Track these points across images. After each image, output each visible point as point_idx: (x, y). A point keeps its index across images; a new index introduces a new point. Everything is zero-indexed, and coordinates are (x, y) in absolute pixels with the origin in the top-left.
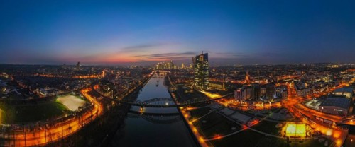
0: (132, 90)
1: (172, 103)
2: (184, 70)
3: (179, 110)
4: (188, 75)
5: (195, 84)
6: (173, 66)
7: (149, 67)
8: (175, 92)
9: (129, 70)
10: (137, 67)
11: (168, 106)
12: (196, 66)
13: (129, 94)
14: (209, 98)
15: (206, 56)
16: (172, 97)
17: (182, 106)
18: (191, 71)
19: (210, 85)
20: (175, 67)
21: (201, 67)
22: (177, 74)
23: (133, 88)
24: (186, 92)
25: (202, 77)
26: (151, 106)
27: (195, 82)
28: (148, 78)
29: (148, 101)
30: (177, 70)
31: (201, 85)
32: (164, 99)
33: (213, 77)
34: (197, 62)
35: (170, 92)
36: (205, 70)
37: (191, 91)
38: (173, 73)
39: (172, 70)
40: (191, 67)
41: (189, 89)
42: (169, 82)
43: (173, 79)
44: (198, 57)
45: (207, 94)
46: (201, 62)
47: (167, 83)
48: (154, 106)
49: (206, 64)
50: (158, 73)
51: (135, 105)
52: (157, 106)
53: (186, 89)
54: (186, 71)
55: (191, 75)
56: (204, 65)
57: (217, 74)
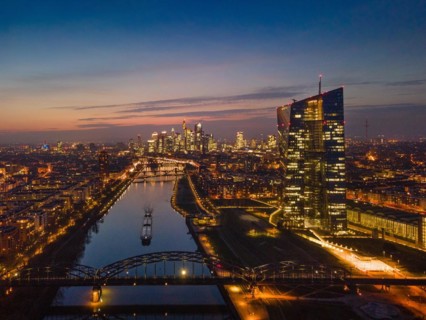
0: (62, 231)
1: (202, 269)
2: (243, 157)
3: (226, 295)
4: (260, 173)
5: (286, 209)
6: (205, 141)
7: (123, 147)
8: (211, 233)
9: (48, 158)
10: (80, 147)
11: (189, 281)
12: (292, 142)
13: (50, 248)
14: (346, 269)
15: (333, 102)
16: (201, 249)
17: (237, 282)
18: (270, 158)
19: (352, 216)
20: (212, 146)
21: (312, 144)
22: (220, 170)
23: (63, 222)
24: (253, 233)
25: (318, 184)
26: (129, 282)
27: (286, 200)
28: (120, 185)
29: (118, 266)
30: (221, 157)
31: (311, 215)
32: (176, 256)
33: (367, 188)
34: (296, 125)
35: (194, 233)
36: (331, 157)
37: (273, 233)
38: (204, 167)
39: (203, 156)
40: (273, 143)
41: (263, 225)
42: (192, 198)
43: (206, 187)
44: (299, 106)
45: (338, 251)
46: (310, 126)
47: (184, 201)
48: (140, 281)
49: (336, 133)
50: (154, 166)
51: (70, 283)
52: (150, 281)
53: (254, 225)
54: (252, 159)
55: (273, 172)
56: (327, 136)
57: (388, 175)
